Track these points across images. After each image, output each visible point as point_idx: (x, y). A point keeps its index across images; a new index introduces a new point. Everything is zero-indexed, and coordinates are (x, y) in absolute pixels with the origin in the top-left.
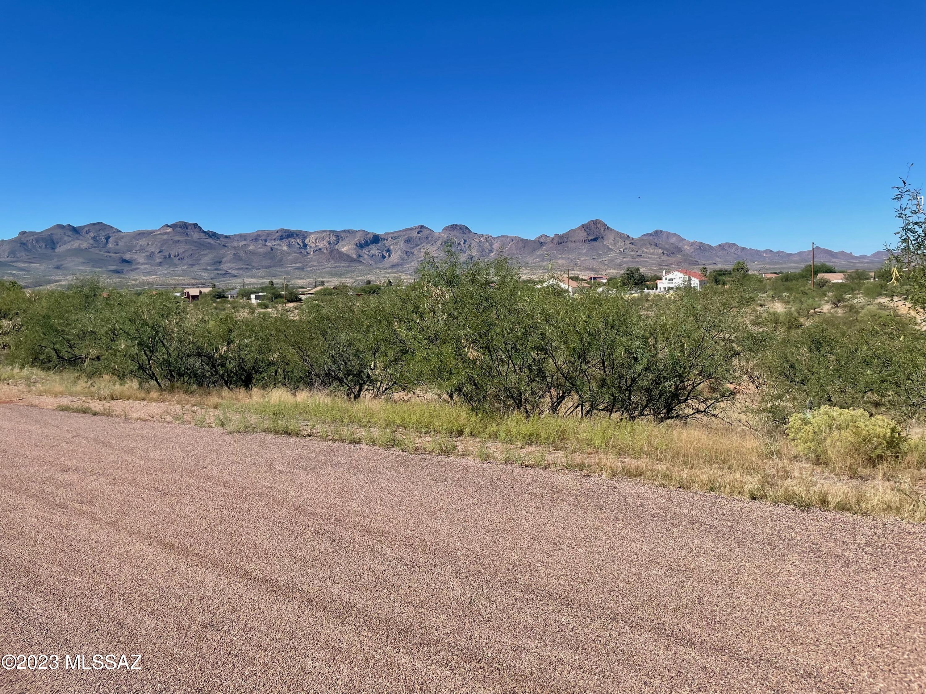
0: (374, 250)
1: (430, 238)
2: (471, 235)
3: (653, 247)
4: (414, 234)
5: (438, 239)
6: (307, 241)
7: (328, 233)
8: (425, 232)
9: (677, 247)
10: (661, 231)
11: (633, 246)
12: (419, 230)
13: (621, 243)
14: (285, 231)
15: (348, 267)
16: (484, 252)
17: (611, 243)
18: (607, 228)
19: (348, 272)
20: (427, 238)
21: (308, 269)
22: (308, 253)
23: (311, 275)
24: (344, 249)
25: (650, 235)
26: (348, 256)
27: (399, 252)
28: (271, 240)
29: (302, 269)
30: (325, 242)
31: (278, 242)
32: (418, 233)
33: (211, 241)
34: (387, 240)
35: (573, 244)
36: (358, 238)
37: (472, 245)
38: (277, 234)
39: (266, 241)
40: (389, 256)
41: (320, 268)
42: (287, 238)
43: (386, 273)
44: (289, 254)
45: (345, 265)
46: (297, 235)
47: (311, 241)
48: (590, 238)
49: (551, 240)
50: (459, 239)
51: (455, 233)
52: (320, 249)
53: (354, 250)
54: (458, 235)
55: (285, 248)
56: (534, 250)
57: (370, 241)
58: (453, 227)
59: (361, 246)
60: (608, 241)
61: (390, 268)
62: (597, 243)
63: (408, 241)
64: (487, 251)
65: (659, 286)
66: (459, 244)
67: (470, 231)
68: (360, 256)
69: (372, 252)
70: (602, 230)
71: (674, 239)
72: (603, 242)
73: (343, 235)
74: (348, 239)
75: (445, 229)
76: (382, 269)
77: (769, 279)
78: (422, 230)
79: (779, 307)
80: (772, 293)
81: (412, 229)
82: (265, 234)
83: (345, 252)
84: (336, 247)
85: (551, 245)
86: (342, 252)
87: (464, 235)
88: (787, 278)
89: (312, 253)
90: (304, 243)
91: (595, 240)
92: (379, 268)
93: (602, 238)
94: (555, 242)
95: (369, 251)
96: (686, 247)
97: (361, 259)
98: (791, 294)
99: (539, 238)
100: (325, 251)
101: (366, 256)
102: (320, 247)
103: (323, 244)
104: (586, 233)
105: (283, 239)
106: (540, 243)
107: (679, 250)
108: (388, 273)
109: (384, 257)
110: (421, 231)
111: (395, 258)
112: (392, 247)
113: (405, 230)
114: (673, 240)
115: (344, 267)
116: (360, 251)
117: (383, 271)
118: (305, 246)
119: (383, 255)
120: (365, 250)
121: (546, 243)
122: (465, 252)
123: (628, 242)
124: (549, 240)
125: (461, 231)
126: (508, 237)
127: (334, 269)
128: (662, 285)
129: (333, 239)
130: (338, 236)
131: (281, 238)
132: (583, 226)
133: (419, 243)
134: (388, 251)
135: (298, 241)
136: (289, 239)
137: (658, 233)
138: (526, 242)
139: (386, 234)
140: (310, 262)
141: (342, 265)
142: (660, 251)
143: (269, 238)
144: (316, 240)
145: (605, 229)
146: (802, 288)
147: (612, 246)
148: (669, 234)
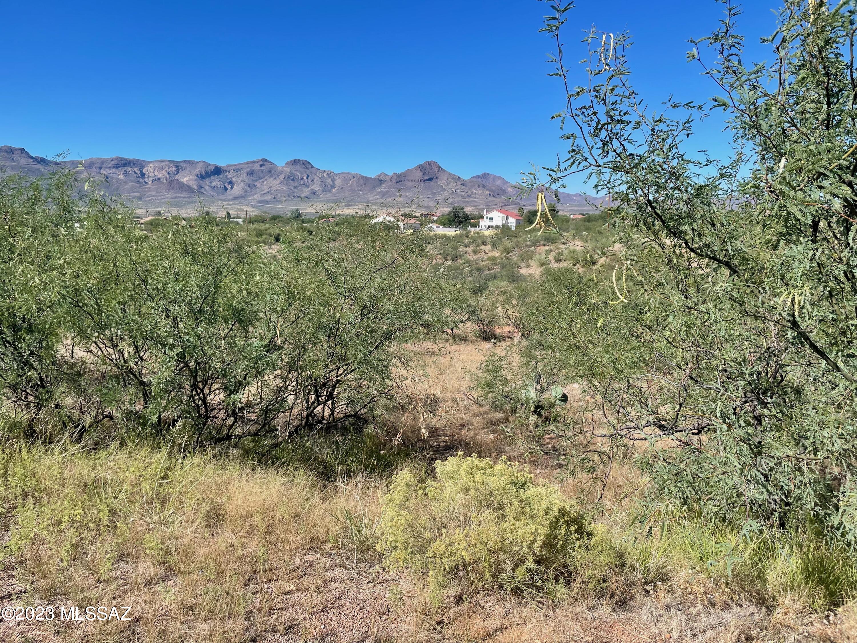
0: (216, 181)
1: (273, 172)
2: (313, 170)
3: (481, 188)
4: (257, 167)
5: (281, 173)
6: (144, 171)
7: (167, 163)
8: (268, 166)
9: (501, 189)
10: (488, 174)
11: (463, 187)
12: (262, 163)
13: (453, 184)
14: (121, 159)
15: (188, 198)
16: (326, 188)
17: (444, 183)
18: (441, 169)
19: (189, 203)
20: (270, 172)
21: (147, 199)
22: (146, 183)
23: (149, 205)
24: (185, 180)
25: (479, 177)
26: (189, 186)
27: (242, 184)
28: (107, 168)
29: (140, 199)
30: (164, 172)
31: (114, 170)
32: (261, 166)
33: (41, 167)
34: (229, 172)
35: (410, 184)
36: (199, 169)
37: (315, 180)
38: (113, 162)
39: (100, 168)
40: (232, 188)
41: (159, 198)
42: (124, 166)
43: (228, 204)
44: (126, 183)
45: (186, 196)
46: (134, 164)
47: (149, 170)
48: (426, 178)
49: (390, 178)
50: (302, 174)
51: (298, 167)
52: (159, 179)
53: (196, 180)
54: (301, 169)
55: (121, 177)
56: (374, 187)
57: (212, 172)
58: (296, 162)
59: (202, 177)
60: (442, 182)
61: (232, 200)
62: (432, 183)
63: (251, 173)
64: (329, 186)
65: (480, 225)
66: (302, 179)
67: (312, 167)
68: (201, 187)
69: (214, 184)
70: (437, 171)
71: (499, 181)
72: (437, 182)
73: (183, 165)
74: (188, 169)
75: (288, 163)
76: (224, 200)
77: (576, 219)
78: (265, 163)
79: (578, 245)
80: (573, 232)
81: (254, 162)
82: (100, 162)
83: (185, 183)
84: (176, 178)
85: (390, 183)
86: (182, 183)
87: (306, 170)
88: (589, 219)
89: (150, 183)
90: (141, 172)
91: (430, 180)
92: (221, 200)
93: (437, 178)
94: (394, 180)
95: (211, 183)
96: (509, 189)
97: (203, 190)
98: (589, 233)
99: (379, 176)
100: (165, 181)
101: (207, 188)
102: (160, 176)
103: (162, 174)
104: (421, 174)
105: (119, 167)
106: (379, 181)
107: (504, 192)
108: (231, 205)
109: (226, 189)
110: (264, 165)
111: (237, 190)
112: (234, 179)
113: (247, 163)
114: (498, 183)
115: (184, 197)
116: (201, 182)
117: (225, 203)
118: (143, 175)
119: (225, 187)
120: (207, 182)
121: (385, 181)
122: (308, 187)
123: (459, 183)
124: (388, 178)
125: (304, 166)
126: (349, 174)
127: (174, 200)
128: (484, 223)
129: (173, 169)
130: (177, 166)
131: (117, 167)
132: (419, 166)
133: (262, 176)
134: (231, 183)
135: (135, 169)
136: (126, 168)
137: (486, 175)
138: (366, 179)
139: (228, 166)
140: (149, 191)
141: (182, 195)
142: (487, 192)
143: (104, 166)
144: (154, 169)
145: (439, 170)
146: (598, 229)
147: (445, 186)
148: (495, 177)
